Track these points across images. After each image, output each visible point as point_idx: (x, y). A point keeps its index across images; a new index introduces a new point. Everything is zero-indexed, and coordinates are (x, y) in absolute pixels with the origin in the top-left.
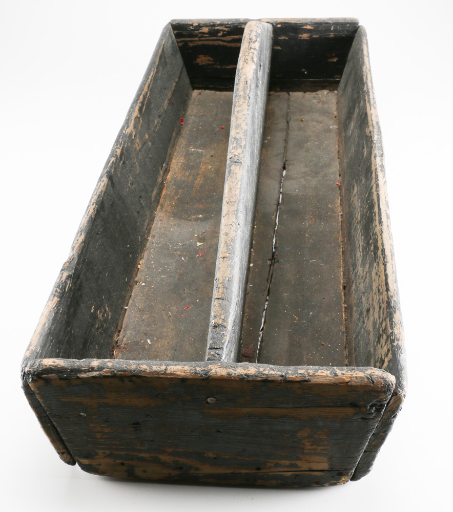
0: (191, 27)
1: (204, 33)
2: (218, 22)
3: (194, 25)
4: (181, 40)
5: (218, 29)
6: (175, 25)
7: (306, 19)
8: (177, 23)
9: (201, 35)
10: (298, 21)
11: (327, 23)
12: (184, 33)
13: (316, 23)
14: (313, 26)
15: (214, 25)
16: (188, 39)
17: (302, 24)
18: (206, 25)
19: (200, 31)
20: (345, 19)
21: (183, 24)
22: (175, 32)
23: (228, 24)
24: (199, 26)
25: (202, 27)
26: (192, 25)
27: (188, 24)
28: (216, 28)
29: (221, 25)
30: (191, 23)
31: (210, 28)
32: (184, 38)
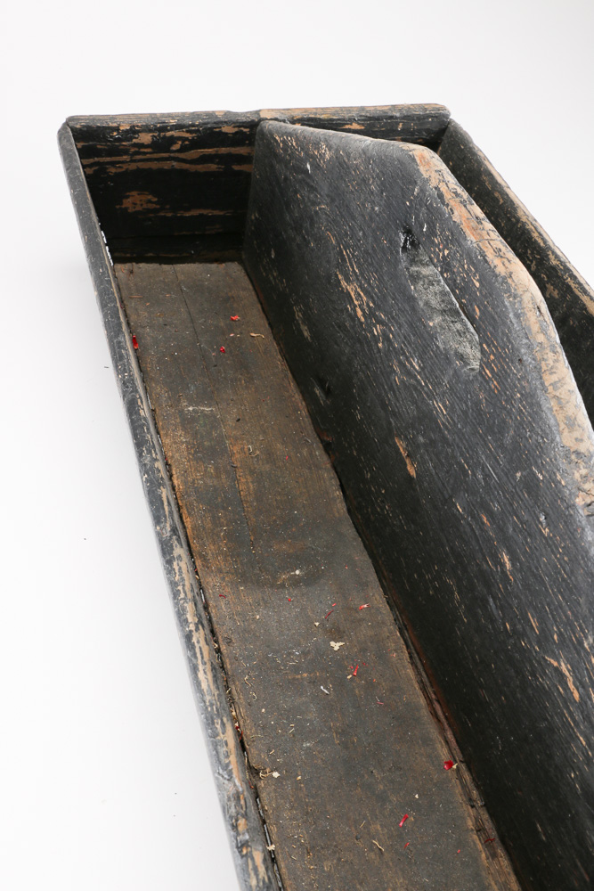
0: (115, 134)
1: (142, 145)
2: (173, 122)
3: (121, 128)
4: (91, 160)
5: (172, 136)
6: (80, 129)
7: (349, 109)
8: (84, 126)
9: (137, 149)
10: (334, 115)
11: (391, 117)
12: (99, 147)
13: (370, 118)
14: (363, 125)
15: (164, 129)
16: (108, 159)
17: (344, 120)
18: (147, 129)
19: (134, 140)
20: (423, 107)
21: (98, 127)
22: (80, 145)
23: (193, 125)
24: (133, 131)
25: (138, 132)
26: (117, 129)
27: (109, 128)
28: (169, 134)
29: (178, 127)
30: (115, 125)
31: (156, 134)
32: (97, 157)
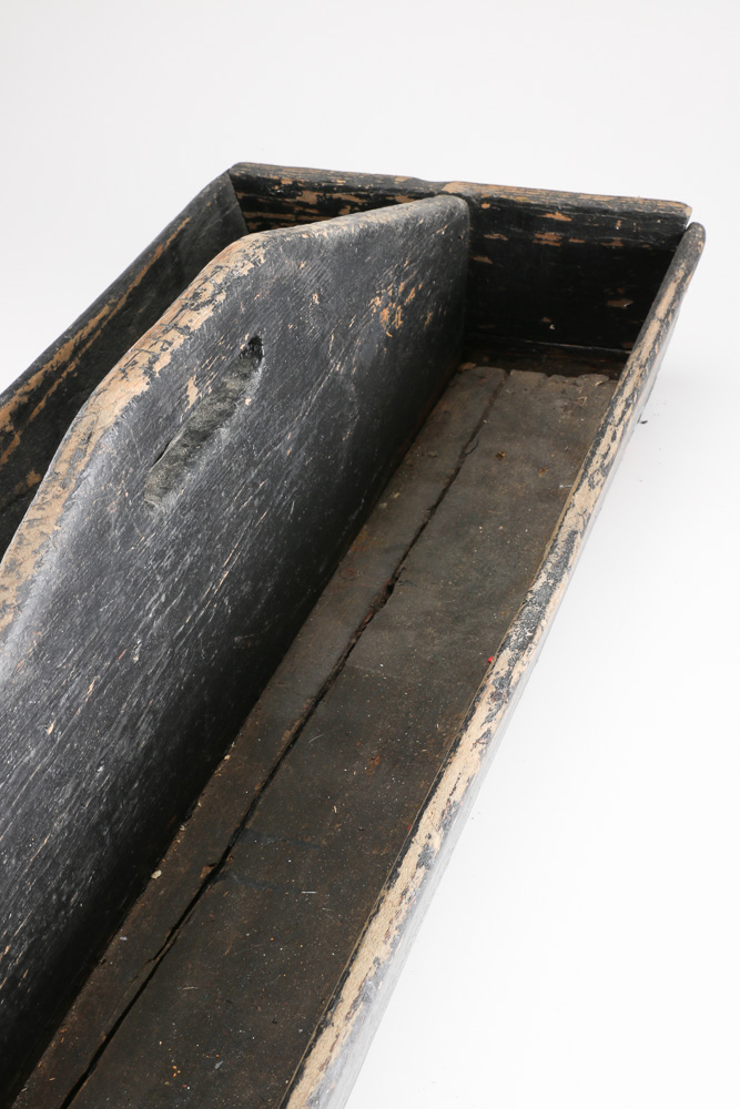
0: (277, 187)
1: (306, 205)
2: (340, 182)
3: (283, 182)
4: (254, 215)
5: (339, 199)
6: (239, 178)
7: (556, 194)
8: (243, 175)
9: (301, 209)
10: (533, 198)
11: (606, 211)
12: (261, 200)
13: (577, 209)
14: (569, 216)
15: (330, 189)
16: (271, 216)
17: (543, 206)
18: (311, 187)
19: (298, 198)
20: (653, 203)
21: (258, 178)
22: (241, 195)
23: (362, 189)
24: (295, 188)
25: (301, 189)
26: (278, 182)
27: (269, 180)
28: (336, 196)
29: (346, 189)
30: (276, 177)
31: (321, 194)
32: (260, 211)
